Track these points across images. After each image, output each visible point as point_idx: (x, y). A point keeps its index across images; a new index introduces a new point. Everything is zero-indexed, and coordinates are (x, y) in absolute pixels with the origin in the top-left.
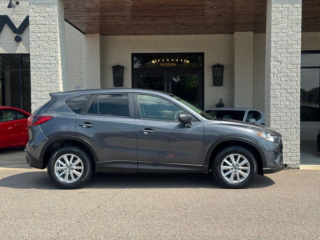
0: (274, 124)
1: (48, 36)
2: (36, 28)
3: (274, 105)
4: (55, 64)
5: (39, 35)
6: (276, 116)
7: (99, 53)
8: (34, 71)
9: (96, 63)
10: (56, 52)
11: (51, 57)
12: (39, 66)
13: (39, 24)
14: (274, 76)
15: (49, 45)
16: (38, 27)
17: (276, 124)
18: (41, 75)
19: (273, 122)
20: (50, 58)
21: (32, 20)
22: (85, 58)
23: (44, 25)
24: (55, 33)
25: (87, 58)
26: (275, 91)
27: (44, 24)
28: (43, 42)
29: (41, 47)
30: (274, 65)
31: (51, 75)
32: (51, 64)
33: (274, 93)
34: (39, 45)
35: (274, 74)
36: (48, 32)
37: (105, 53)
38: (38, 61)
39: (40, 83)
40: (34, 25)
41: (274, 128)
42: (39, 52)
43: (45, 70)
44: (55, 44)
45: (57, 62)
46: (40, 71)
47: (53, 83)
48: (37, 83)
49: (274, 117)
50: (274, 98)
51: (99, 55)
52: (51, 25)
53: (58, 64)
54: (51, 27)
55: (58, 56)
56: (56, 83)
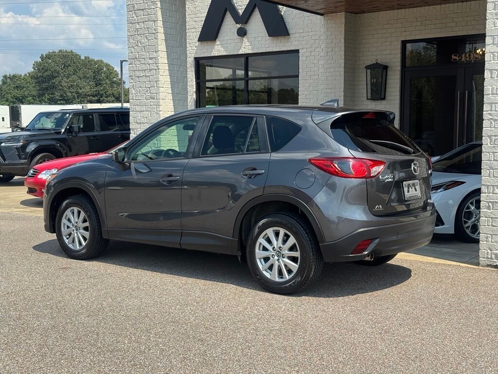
0: (489, 176)
1: (147, 28)
2: (134, 16)
3: (490, 137)
4: (156, 69)
5: (138, 26)
6: (494, 160)
7: (343, 44)
8: (132, 81)
9: (338, 61)
10: (156, 52)
11: (151, 59)
12: (137, 73)
13: (137, 10)
14: (491, 76)
15: (148, 40)
16: (136, 14)
17: (494, 177)
18: (140, 87)
19: (488, 171)
20: (150, 61)
21: (129, 5)
22: (322, 54)
23: (143, 10)
24: (155, 21)
25: (326, 54)
26: (493, 108)
27: (143, 8)
28: (141, 37)
29: (140, 45)
30: (493, 53)
31: (151, 87)
32: (150, 70)
33: (492, 111)
34: (137, 41)
35: (491, 71)
36: (147, 21)
37: (360, 44)
38: (136, 66)
39: (139, 99)
40: (131, 11)
41: (489, 184)
42: (138, 53)
43: (144, 79)
44: (155, 39)
45: (157, 67)
46: (139, 82)
47: (153, 99)
48: (136, 99)
49: (489, 160)
50: (491, 123)
51: (343, 48)
52: (150, 9)
53: (159, 69)
54: (150, 14)
55: (159, 57)
56: (157, 99)
